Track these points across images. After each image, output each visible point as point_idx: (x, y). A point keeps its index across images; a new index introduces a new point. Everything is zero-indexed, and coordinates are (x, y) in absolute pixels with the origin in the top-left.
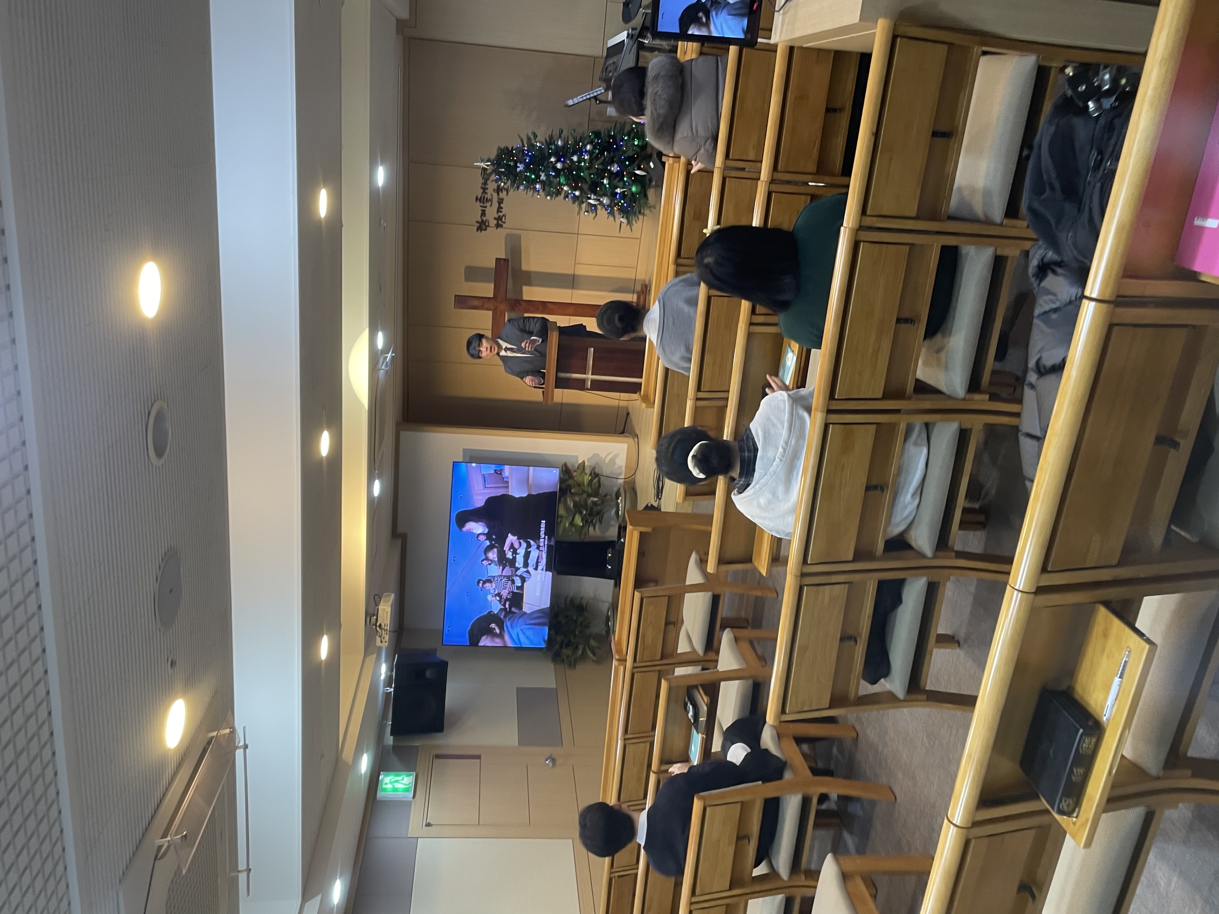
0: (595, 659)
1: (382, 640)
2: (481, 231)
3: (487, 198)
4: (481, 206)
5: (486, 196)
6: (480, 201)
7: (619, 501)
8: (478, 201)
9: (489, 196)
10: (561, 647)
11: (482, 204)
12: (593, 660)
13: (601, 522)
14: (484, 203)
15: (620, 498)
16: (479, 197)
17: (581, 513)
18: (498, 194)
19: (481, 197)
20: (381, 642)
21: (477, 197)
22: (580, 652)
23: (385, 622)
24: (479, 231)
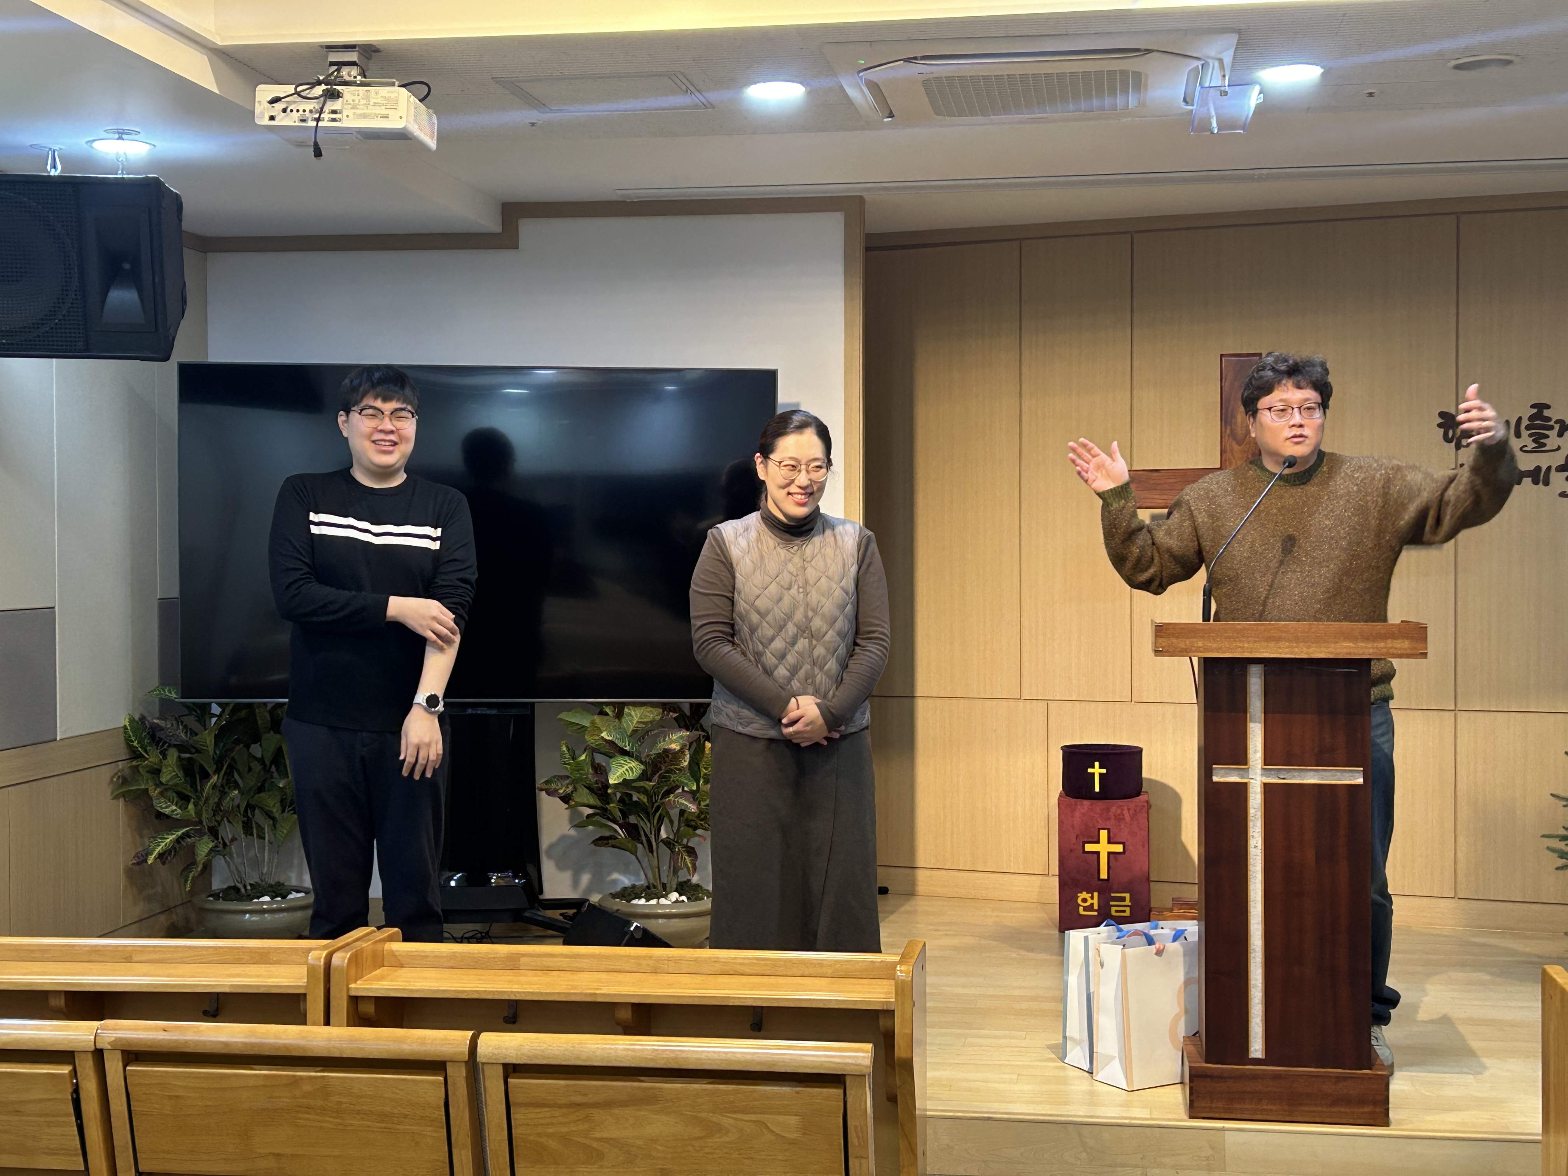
0: (150, 860)
1: (279, 106)
2: (1440, 425)
3: (1547, 437)
4: (1520, 419)
5: (1553, 434)
6: (1532, 418)
7: (674, 896)
8: (1535, 411)
9: (1553, 440)
10: (181, 748)
11: (1525, 422)
12: (149, 853)
13: (601, 841)
14: (1528, 428)
15: (684, 898)
16: (1546, 413)
17: (644, 776)
18: (1560, 469)
19: (1549, 419)
20: (275, 100)
21: (1548, 407)
22: (170, 809)
23: (345, 113)
24: (1440, 421)
